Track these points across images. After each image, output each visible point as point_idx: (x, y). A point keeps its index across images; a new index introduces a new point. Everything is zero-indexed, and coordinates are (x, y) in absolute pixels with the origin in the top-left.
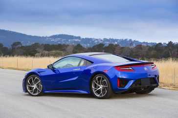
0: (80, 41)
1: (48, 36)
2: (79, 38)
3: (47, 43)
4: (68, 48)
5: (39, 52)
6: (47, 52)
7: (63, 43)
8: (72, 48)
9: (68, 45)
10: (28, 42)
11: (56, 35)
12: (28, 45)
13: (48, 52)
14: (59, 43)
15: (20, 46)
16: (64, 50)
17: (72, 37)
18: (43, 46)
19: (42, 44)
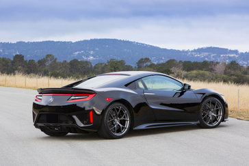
0: (237, 56)
1: (191, 50)
2: (236, 52)
3: (187, 60)
4: (218, 66)
5: (173, 73)
6: (184, 73)
7: (212, 59)
8: (224, 68)
9: (217, 63)
10: (162, 59)
11: (202, 49)
12: (161, 62)
13: (186, 72)
14: (206, 59)
15: (149, 64)
16: (211, 70)
17: (225, 51)
18: (181, 64)
19: (180, 61)
